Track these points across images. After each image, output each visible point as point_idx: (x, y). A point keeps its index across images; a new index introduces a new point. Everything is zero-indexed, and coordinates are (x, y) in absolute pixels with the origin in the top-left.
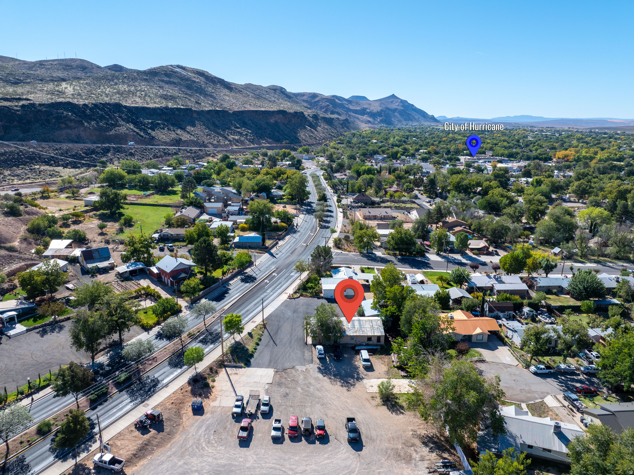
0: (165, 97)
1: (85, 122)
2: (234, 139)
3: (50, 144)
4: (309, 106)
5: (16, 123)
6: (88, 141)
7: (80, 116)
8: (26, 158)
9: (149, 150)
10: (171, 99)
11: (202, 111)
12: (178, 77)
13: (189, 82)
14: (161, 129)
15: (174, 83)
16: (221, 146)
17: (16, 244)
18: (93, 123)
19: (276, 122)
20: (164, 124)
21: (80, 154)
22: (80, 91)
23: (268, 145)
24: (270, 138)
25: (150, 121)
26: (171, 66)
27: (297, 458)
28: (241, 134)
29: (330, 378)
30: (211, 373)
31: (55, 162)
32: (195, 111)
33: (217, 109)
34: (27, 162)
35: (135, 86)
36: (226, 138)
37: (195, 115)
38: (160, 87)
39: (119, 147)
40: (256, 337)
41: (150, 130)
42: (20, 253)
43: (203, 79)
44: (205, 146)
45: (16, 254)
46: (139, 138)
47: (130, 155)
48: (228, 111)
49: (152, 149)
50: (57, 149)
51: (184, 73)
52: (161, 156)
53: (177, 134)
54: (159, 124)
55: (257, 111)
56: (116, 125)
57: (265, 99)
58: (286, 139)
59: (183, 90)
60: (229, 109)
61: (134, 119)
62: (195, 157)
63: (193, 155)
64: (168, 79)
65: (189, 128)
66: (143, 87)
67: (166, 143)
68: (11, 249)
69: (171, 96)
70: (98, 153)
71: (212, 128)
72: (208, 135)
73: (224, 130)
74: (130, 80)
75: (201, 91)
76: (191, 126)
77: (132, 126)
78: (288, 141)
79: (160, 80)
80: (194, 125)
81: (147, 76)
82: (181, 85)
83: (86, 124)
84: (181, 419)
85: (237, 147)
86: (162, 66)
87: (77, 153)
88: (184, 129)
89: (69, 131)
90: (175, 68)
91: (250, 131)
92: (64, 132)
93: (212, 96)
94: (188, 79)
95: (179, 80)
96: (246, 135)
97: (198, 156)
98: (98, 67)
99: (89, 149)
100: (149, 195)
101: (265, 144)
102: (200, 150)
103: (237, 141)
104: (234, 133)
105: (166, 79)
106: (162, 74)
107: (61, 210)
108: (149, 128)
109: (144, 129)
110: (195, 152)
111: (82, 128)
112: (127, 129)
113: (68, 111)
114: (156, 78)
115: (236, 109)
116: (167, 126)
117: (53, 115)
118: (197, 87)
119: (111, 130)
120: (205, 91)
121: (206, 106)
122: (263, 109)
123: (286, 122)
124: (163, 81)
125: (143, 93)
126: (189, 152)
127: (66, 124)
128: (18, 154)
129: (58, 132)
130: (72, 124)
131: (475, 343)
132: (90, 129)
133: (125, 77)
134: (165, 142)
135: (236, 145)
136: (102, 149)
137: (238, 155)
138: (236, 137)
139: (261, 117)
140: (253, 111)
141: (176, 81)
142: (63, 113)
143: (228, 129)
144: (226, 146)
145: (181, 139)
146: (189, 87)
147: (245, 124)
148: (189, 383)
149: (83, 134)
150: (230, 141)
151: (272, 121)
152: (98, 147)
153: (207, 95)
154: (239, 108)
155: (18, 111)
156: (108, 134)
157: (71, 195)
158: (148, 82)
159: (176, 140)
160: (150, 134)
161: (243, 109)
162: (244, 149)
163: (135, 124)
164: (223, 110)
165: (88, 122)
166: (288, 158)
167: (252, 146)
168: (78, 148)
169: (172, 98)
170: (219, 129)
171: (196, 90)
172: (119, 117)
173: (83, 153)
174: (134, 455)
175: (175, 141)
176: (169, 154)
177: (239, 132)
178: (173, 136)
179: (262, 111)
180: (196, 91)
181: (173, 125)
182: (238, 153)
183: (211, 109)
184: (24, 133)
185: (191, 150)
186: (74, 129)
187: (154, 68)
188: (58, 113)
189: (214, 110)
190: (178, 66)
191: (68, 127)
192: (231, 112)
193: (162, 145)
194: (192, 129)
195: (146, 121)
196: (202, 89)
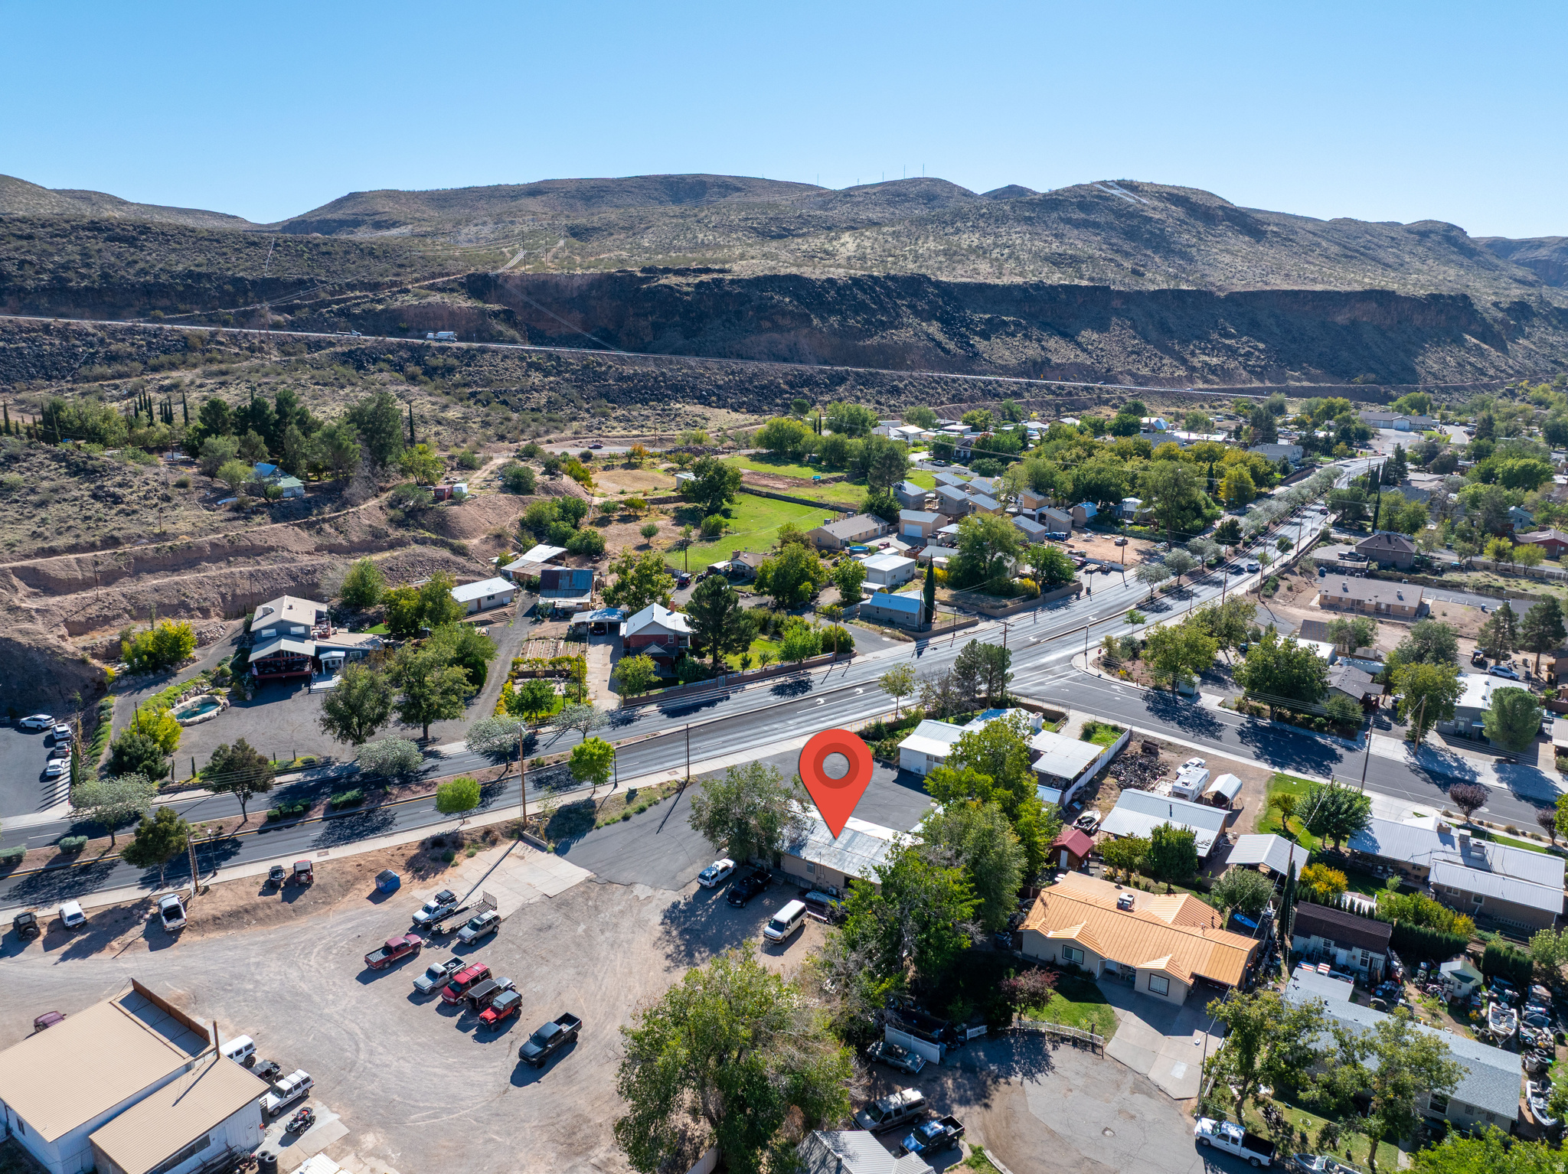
0: (1057, 261)
1: (817, 316)
2: (1206, 363)
3: (724, 362)
4: (1531, 278)
5: (677, 318)
6: (810, 357)
7: (808, 306)
8: (667, 388)
9: (946, 383)
10: (1070, 265)
11: (1140, 293)
12: (1112, 210)
13: (1135, 222)
14: (1008, 334)
15: (1096, 225)
16: (1159, 382)
17: (473, 543)
18: (832, 319)
19: (1354, 323)
20: (1017, 324)
21: (778, 386)
22: (869, 251)
23: (1306, 384)
24: (1319, 366)
25: (987, 316)
26: (1104, 183)
27: (403, 1039)
28: (1232, 352)
29: (668, 933)
30: (479, 840)
31: (719, 398)
32: (1119, 292)
33: (1184, 287)
34: (667, 396)
35: (997, 236)
36: (1184, 362)
37: (1116, 303)
38: (1056, 236)
39: (871, 374)
40: (639, 802)
41: (977, 339)
42: (470, 559)
43: (1178, 212)
44: (1112, 380)
45: (461, 560)
46: (937, 356)
47: (889, 392)
48: (1211, 293)
49: (954, 381)
50: (733, 373)
51: (1130, 198)
52: (972, 399)
53: (1043, 348)
54: (1005, 323)
55: (1300, 291)
56: (895, 323)
57: (1374, 259)
58: (1371, 370)
59: (1114, 241)
60: (1220, 288)
61: (947, 313)
62: (1063, 405)
63: (1059, 400)
64: (1083, 216)
65: (1087, 335)
66: (1014, 236)
67: (1005, 370)
68: (460, 551)
69: (1071, 256)
70: (818, 385)
71: (1154, 335)
72: (1133, 352)
73: (1185, 342)
74: (992, 221)
75: (1161, 243)
76: (1093, 329)
77: (934, 329)
78: (1372, 376)
79: (1062, 219)
80: (1102, 327)
81: (1033, 211)
82: (1113, 229)
83: (816, 321)
84: (343, 896)
85: (1206, 386)
86: (1079, 186)
87: (771, 383)
88: (1068, 336)
89: (776, 336)
90: (1111, 187)
91: (1262, 346)
92: (765, 338)
93: (1183, 255)
94: (1133, 215)
95: (1111, 218)
96: (1248, 355)
97: (1072, 403)
98: (967, 194)
99: (801, 376)
100: (824, 482)
101: (1299, 380)
102: (1086, 389)
103: (1213, 370)
104: (1215, 349)
105: (1080, 215)
106: (1072, 204)
107: (622, 493)
108: (976, 333)
109: (962, 336)
110: (1070, 394)
111: (805, 331)
112: (915, 335)
113: (784, 292)
114: (1055, 215)
115: (1239, 287)
116: (1026, 328)
117: (750, 301)
118: (1151, 233)
119: (872, 336)
120: (1169, 243)
121: (1158, 278)
122: (1319, 288)
123: (1388, 322)
124: (1069, 221)
125: (1006, 251)
126: (1054, 393)
127: (773, 321)
128: (655, 379)
129: (753, 338)
130: (786, 322)
131: (1140, 995)
132: (821, 332)
133: (982, 216)
134: (1002, 367)
135: (1206, 381)
136: (831, 377)
137: (1197, 405)
138: (1215, 361)
139: (1307, 308)
140: (1285, 292)
141: (1101, 219)
142: (772, 298)
143: (1198, 338)
144: (1173, 381)
145: (1049, 360)
146: (1131, 234)
147: (1253, 328)
148: (423, 843)
149: (804, 344)
150: (1193, 369)
151: (1341, 319)
152: (821, 372)
153: (1173, 251)
154: (1248, 284)
155: (687, 294)
156: (861, 343)
157: (676, 466)
158: (1032, 224)
159: (1035, 363)
160: (973, 346)
161: (1260, 286)
162: (1224, 390)
163: (947, 322)
164: (1198, 291)
165: (823, 319)
166: (1332, 423)
167: (1256, 384)
168: (776, 371)
169: (1074, 261)
170: (1172, 338)
171: (1147, 240)
172: (908, 307)
173: (786, 383)
174: (215, 918)
175: (1030, 364)
176: (997, 395)
177: (1229, 347)
178: (1032, 351)
179: (1314, 292)
180: (1148, 243)
181: (1045, 326)
182: (1198, 400)
183: (1165, 286)
184: (687, 338)
185: (1060, 388)
186: (789, 331)
187: (1057, 192)
188: (761, 298)
189: (1172, 291)
190: (1121, 184)
191: (777, 328)
192: (1222, 295)
193: (993, 373)
194: (1095, 336)
195: (976, 317)
196: (1164, 239)
